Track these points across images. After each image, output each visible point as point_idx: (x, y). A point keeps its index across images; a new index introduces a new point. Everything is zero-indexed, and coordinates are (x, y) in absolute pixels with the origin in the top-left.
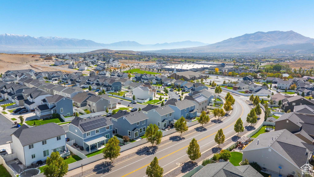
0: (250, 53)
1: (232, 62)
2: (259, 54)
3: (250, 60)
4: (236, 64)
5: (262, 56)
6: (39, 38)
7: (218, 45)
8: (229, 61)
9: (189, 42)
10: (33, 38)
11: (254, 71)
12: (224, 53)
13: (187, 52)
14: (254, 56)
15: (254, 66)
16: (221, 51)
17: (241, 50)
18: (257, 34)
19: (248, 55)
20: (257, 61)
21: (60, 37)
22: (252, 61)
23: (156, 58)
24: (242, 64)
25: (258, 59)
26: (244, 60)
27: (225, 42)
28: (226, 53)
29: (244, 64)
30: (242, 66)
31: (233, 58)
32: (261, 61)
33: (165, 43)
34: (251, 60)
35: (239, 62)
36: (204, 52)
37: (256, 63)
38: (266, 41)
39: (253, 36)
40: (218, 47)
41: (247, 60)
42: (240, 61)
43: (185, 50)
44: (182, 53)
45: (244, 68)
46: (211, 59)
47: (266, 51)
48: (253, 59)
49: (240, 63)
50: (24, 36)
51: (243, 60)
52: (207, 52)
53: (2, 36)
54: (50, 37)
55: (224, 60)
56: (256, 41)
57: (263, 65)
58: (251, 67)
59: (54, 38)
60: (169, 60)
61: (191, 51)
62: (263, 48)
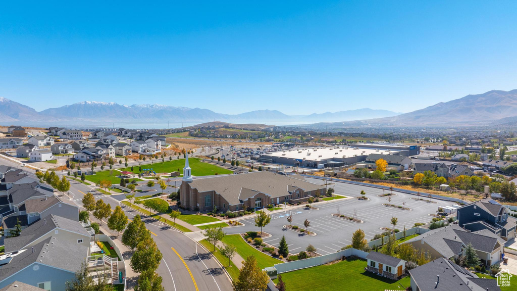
0: (479, 127)
1: (441, 144)
2: (496, 129)
3: (480, 141)
4: (448, 148)
5: (505, 133)
6: (131, 106)
7: (418, 114)
8: (434, 142)
9: (367, 111)
10: (123, 108)
11: (497, 168)
12: (427, 128)
13: (362, 126)
14: (487, 132)
15: (489, 151)
16: (425, 124)
17: (461, 123)
18: (490, 94)
19: (476, 130)
20: (496, 142)
21: (162, 105)
22: (483, 142)
23: (291, 136)
24: (460, 148)
25: (498, 138)
26: (467, 140)
27: (430, 109)
28: (432, 128)
29: (467, 149)
30: (462, 152)
31: (444, 135)
32: (505, 141)
33: (327, 112)
34: (481, 139)
35: (454, 143)
36: (392, 126)
37: (495, 145)
38: (509, 107)
39: (484, 99)
40: (418, 117)
41: (472, 139)
42: (458, 142)
43: (359, 123)
44: (351, 129)
45: (465, 158)
46: (398, 139)
47: (510, 124)
48: (486, 137)
49: (457, 145)
50: (109, 103)
51: (464, 139)
52: (397, 126)
53: (80, 104)
54: (147, 105)
55: (425, 140)
56: (489, 106)
57: (512, 150)
58: (484, 155)
59: (152, 106)
60: (312, 139)
61: (369, 126)
62: (505, 118)
